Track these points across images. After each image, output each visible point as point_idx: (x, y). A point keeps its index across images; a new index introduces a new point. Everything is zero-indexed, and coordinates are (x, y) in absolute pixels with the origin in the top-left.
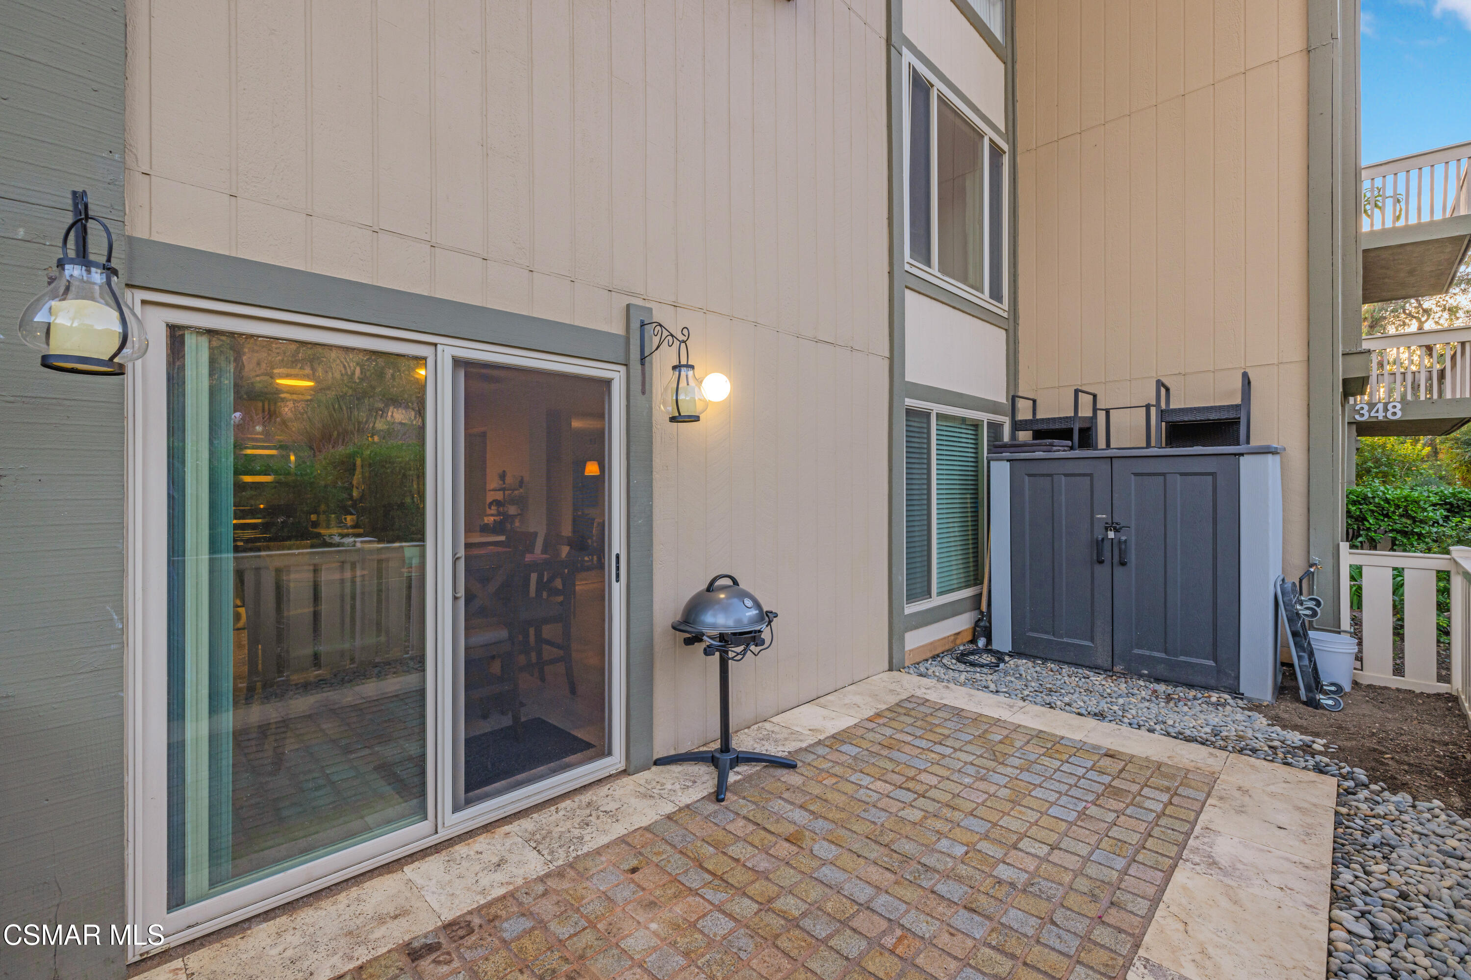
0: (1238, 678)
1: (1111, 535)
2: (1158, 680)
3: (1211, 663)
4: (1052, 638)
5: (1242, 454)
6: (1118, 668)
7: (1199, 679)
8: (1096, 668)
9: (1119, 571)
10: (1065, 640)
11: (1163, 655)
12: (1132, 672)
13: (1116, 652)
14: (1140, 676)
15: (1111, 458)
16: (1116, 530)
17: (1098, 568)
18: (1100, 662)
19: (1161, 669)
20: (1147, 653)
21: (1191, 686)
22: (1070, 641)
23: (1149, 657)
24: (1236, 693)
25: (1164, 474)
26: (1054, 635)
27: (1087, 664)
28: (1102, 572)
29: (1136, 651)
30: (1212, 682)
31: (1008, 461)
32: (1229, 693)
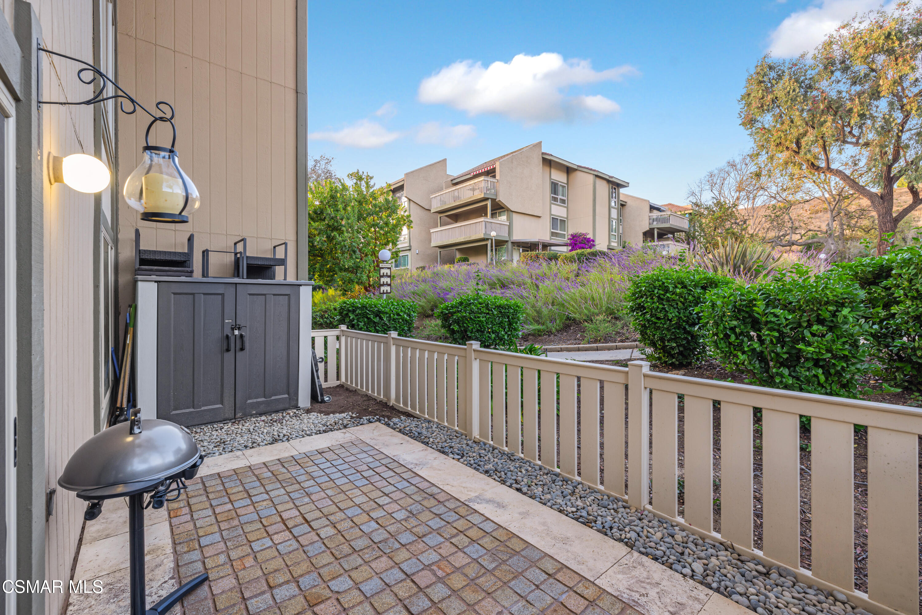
0: (297, 400)
1: (236, 332)
2: (261, 415)
3: (286, 396)
4: (192, 410)
5: (301, 285)
6: (239, 415)
7: (281, 406)
8: (224, 421)
9: (239, 354)
10: (203, 408)
11: (263, 399)
12: (246, 416)
13: (237, 406)
14: (252, 416)
15: (236, 284)
16: (239, 329)
17: (226, 355)
18: (227, 416)
19: (262, 408)
20: (255, 400)
21: (277, 412)
22: (206, 408)
23: (257, 402)
24: (297, 407)
25: (265, 295)
26: (193, 408)
27: (219, 420)
28: (229, 356)
29: (249, 401)
30: (287, 406)
31: (155, 282)
32: (294, 409)
